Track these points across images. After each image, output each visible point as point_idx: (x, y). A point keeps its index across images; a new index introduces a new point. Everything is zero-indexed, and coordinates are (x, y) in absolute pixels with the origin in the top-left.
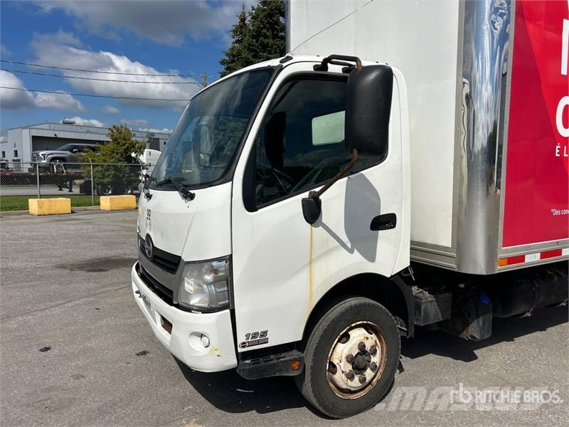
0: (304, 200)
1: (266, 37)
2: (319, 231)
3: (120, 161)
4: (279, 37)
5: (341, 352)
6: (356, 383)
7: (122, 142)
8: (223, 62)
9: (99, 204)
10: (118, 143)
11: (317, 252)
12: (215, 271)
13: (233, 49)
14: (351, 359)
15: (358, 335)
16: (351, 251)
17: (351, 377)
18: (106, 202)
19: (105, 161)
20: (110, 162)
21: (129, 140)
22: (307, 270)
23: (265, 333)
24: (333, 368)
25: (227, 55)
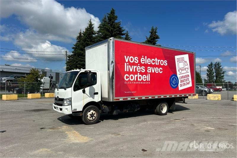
0: (83, 90)
1: (88, 41)
2: (85, 94)
3: (34, 81)
4: (92, 41)
5: (89, 114)
6: (91, 119)
7: (35, 74)
8: (73, 48)
9: (27, 97)
10: (34, 75)
11: (85, 97)
12: (69, 100)
13: (76, 44)
14: (90, 115)
15: (92, 111)
16: (90, 97)
17: (90, 117)
18: (30, 96)
19: (29, 81)
20: (31, 82)
21: (38, 74)
22: (83, 100)
23: (76, 109)
24: (87, 116)
25: (75, 45)
